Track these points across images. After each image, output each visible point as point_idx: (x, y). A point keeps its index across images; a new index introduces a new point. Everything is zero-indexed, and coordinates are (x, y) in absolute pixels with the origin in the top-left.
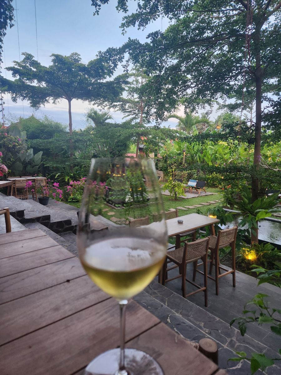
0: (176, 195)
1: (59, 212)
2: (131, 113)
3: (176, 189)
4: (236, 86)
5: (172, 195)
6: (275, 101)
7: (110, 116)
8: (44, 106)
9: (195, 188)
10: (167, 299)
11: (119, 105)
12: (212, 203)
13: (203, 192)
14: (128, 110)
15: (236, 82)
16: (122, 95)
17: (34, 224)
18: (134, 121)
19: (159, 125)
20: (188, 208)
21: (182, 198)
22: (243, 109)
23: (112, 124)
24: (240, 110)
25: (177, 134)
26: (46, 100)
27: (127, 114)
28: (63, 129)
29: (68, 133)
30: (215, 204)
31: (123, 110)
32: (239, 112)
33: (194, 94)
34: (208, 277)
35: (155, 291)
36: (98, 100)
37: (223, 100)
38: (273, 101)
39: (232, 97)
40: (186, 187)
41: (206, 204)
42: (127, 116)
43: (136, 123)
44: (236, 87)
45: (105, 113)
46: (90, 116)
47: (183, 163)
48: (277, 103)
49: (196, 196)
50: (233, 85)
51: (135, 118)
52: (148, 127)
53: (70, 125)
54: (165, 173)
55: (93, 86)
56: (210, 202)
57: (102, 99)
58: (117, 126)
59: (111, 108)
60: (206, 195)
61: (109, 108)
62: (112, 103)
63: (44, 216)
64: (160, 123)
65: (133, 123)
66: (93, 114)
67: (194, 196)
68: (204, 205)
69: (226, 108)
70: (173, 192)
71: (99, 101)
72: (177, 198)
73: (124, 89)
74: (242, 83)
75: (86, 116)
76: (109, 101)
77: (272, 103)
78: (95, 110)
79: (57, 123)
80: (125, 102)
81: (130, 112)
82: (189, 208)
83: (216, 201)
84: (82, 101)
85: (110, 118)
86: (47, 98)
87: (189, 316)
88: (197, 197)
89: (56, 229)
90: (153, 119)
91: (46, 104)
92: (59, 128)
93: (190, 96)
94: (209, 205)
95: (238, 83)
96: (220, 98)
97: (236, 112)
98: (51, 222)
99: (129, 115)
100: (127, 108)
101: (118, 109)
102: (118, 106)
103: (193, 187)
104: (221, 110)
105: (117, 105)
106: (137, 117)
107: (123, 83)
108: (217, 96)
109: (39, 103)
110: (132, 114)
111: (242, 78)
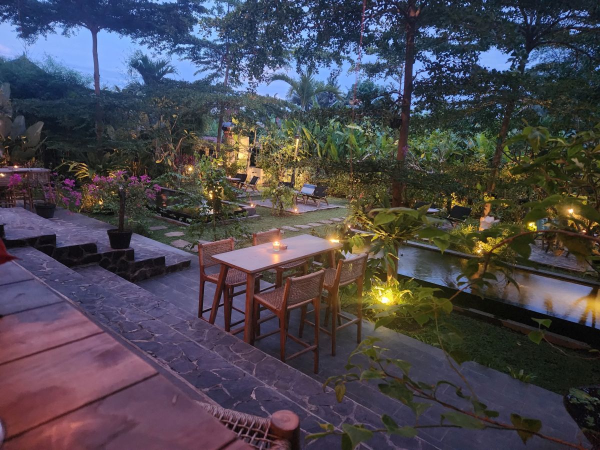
0: (282, 207)
1: (74, 230)
2: (209, 66)
3: (283, 198)
4: (378, 34)
5: (275, 207)
6: (432, 62)
7: (172, 68)
8: (44, 38)
9: (311, 197)
10: (256, 365)
11: (187, 49)
13: (325, 204)
14: (204, 60)
15: (379, 27)
16: (192, 30)
17: (23, 249)
18: (215, 80)
19: (254, 87)
20: (299, 228)
21: (290, 212)
22: (387, 74)
23: (174, 81)
24: (384, 75)
25: (287, 108)
26: (49, 28)
27: (202, 67)
28: (83, 84)
29: (92, 91)
31: (196, 59)
32: (382, 77)
33: (313, 40)
34: (320, 329)
35: (238, 354)
36: (150, 37)
37: (358, 56)
38: (429, 61)
39: (372, 53)
40: (298, 195)
42: (203, 70)
43: (218, 84)
44: (377, 36)
45: (162, 61)
46: (135, 64)
47: (296, 156)
48: (434, 65)
49: (314, 210)
50: (374, 32)
51: (215, 75)
52: (238, 92)
53: (97, 77)
55: (138, 10)
56: (334, 219)
57: (156, 35)
58: (183, 84)
59: (174, 54)
60: (328, 209)
61: (170, 53)
62: (176, 44)
63: (43, 237)
64: (256, 83)
65: (213, 84)
66: (141, 61)
67: (309, 210)
69: (362, 70)
70: (277, 204)
71: (152, 39)
72: (284, 212)
73: (196, 21)
74: (388, 29)
75: (127, 64)
76: (170, 41)
77: (428, 65)
78: (144, 55)
79: (71, 73)
80: (199, 44)
81: (208, 63)
82: (301, 228)
84: (119, 34)
85: (171, 71)
86: (51, 24)
87: (286, 388)
89: (68, 258)
90: (244, 76)
91: (48, 33)
92: (76, 81)
93: (306, 43)
95: (381, 29)
96: (353, 51)
97: (377, 77)
98: (59, 246)
99: (206, 69)
100: (202, 56)
101: (186, 55)
102: (186, 51)
103: (308, 196)
104: (355, 73)
105: (184, 48)
106: (219, 73)
107: (194, 10)
108: (349, 48)
109: (34, 31)
110: (212, 67)
111: (388, 21)
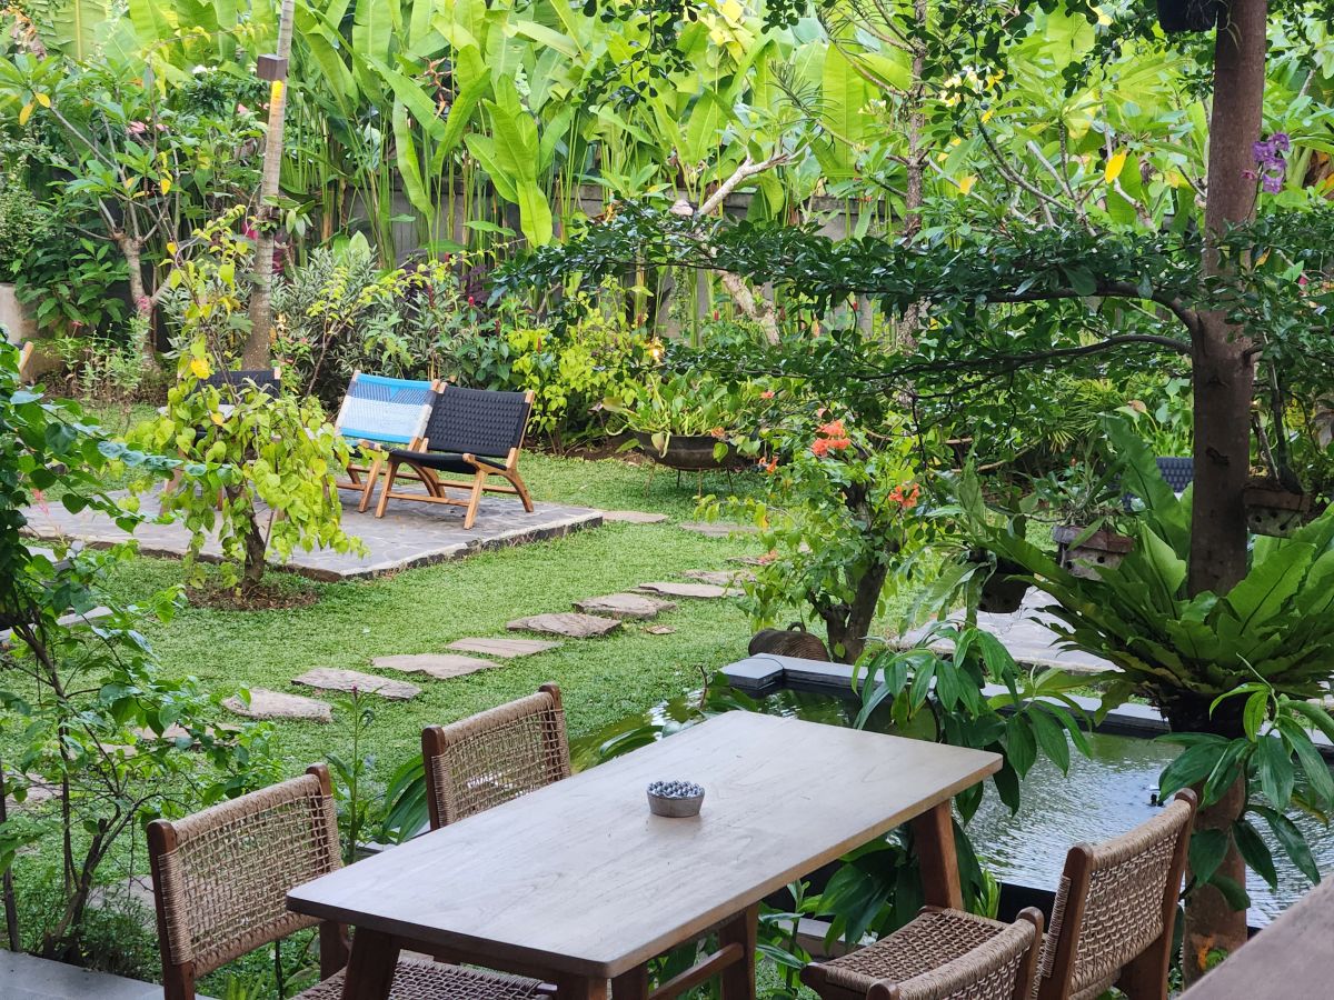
3: (261, 476)
12: (626, 616)
13: (503, 503)
21: (305, 572)
30: (653, 618)
41: (576, 629)
47: (270, 196)
49: (449, 549)
54: (43, 310)
56: (603, 600)
60: (540, 535)
67: (425, 554)
68: (554, 635)
82: (421, 676)
83: (660, 594)
88: (459, 554)
94: (612, 632)
103: (399, 458)
